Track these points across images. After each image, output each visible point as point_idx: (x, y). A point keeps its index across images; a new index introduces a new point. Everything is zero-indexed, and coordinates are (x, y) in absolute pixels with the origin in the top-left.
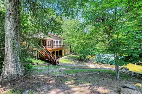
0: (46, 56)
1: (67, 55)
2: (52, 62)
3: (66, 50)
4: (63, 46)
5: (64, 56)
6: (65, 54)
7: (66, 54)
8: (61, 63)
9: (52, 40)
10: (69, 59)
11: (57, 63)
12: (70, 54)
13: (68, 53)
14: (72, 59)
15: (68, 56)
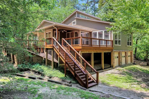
0: (66, 63)
1: (126, 64)
2: (79, 79)
3: (123, 54)
4: (114, 42)
5: (116, 67)
6: (120, 62)
7: (123, 62)
8: (103, 84)
9: (91, 31)
10: (130, 74)
11: (93, 82)
12: (134, 64)
13: (129, 62)
14: (140, 76)
15: (127, 67)
